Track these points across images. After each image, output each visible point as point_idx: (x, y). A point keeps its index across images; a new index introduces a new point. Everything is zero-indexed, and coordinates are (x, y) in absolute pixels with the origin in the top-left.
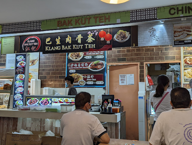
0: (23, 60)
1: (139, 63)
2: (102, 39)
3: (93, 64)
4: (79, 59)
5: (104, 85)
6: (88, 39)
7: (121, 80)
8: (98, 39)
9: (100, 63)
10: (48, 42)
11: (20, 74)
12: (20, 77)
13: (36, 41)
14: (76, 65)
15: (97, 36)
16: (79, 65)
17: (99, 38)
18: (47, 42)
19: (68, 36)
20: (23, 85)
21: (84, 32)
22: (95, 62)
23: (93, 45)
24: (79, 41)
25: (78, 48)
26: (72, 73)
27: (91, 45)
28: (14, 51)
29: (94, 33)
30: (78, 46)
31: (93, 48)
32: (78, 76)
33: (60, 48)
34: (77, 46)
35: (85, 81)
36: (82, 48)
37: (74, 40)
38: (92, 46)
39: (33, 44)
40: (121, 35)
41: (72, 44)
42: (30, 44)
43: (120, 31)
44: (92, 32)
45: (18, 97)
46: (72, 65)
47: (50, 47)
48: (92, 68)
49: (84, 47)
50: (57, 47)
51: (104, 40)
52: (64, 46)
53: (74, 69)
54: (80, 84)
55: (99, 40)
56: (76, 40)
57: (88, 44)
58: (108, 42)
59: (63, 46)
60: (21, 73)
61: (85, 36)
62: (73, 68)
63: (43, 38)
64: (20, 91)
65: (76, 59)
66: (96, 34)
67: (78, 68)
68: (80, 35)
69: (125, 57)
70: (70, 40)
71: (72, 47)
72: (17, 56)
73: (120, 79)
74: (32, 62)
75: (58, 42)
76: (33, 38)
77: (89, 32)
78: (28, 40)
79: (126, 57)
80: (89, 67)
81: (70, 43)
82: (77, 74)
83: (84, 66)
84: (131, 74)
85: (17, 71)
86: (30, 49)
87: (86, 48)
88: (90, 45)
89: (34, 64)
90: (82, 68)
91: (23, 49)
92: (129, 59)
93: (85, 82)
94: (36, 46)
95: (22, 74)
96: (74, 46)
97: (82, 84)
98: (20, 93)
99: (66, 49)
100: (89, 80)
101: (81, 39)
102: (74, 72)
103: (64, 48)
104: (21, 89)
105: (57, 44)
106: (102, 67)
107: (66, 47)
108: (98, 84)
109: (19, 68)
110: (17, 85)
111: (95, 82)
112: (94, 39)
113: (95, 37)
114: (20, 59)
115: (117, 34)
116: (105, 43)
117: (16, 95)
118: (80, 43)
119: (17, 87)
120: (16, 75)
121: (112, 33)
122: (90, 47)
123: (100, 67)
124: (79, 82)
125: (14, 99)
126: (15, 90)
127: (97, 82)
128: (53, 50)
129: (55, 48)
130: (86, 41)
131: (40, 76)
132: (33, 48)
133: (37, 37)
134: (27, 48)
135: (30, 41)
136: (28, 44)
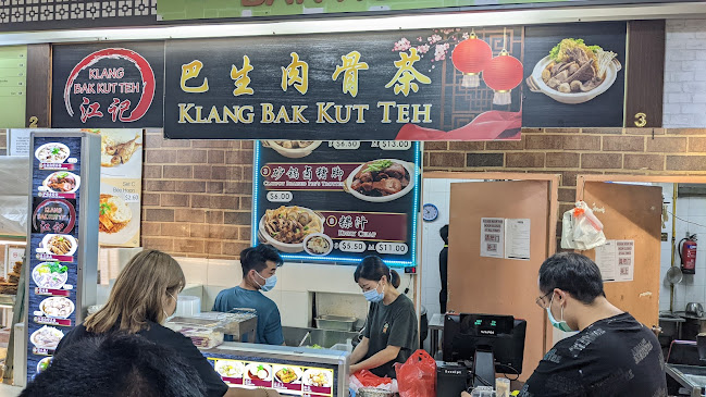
0: (66, 165)
2: (470, 80)
4: (307, 149)
5: (407, 257)
6: (396, 78)
7: (487, 237)
8: (449, 80)
9: (393, 168)
10: (192, 83)
11: (52, 232)
12: (55, 248)
13: (131, 74)
14: (293, 173)
15: (444, 65)
16: (307, 175)
17: (455, 74)
18: (188, 84)
19: (294, 55)
20: (69, 287)
21: (376, 42)
23: (421, 109)
24: (351, 86)
25: (343, 117)
26: (277, 205)
27: (411, 109)
28: (28, 117)
29: (426, 48)
30: (344, 110)
31: (421, 124)
32: (301, 216)
33: (251, 116)
34: (338, 108)
35: (330, 239)
36: (361, 120)
37: (326, 78)
38: (417, 113)
39: (118, 88)
40: (573, 66)
41: (310, 100)
42: (103, 89)
43: (569, 44)
44: (415, 44)
45: (46, 342)
46: (280, 171)
47: (199, 109)
48: (362, 188)
49: (374, 115)
50: (239, 111)
51: (477, 84)
52: (271, 106)
53: (285, 187)
54: (311, 250)
55: (454, 85)
56: (335, 77)
57: (394, 104)
58: (502, 97)
59: (267, 108)
60: (57, 227)
61: (381, 61)
62: (282, 184)
63: (166, 68)
64: (55, 313)
65: (296, 147)
66: (440, 51)
67: (303, 184)
68: (356, 55)
69: (500, 152)
70: (304, 80)
71: (311, 113)
72: (38, 141)
73: (483, 233)
75: (242, 87)
76: (116, 56)
77: (403, 43)
78: (92, 67)
79: (504, 152)
80: (349, 185)
81: (303, 89)
82: (301, 210)
83: (329, 179)
84: (521, 220)
85: (39, 217)
86: (103, 109)
87: (386, 119)
88: (407, 106)
90: (321, 187)
91: (70, 112)
92: (516, 158)
93: (331, 243)
95: (62, 231)
96: (322, 109)
97: (320, 249)
98: (57, 320)
99: (282, 120)
100: (348, 233)
101: (361, 74)
102: (285, 200)
103: (272, 115)
104: (63, 302)
105: (236, 93)
106: (403, 188)
107: (283, 113)
108: (383, 252)
109: (47, 203)
110: (43, 282)
111: (371, 243)
112: (426, 80)
113: (433, 67)
114: (53, 160)
115: (548, 59)
116: (484, 103)
117: (40, 330)
118: (354, 93)
119: (41, 293)
120: (35, 235)
121: (522, 51)
122: (405, 117)
123: (394, 187)
124: (305, 242)
125: (30, 346)
126: (33, 305)
127: (378, 245)
128: (218, 121)
129: (226, 111)
130: (387, 86)
131: (149, 207)
132: (117, 108)
133: (133, 53)
134: (86, 106)
135: (100, 73)
136: (95, 88)
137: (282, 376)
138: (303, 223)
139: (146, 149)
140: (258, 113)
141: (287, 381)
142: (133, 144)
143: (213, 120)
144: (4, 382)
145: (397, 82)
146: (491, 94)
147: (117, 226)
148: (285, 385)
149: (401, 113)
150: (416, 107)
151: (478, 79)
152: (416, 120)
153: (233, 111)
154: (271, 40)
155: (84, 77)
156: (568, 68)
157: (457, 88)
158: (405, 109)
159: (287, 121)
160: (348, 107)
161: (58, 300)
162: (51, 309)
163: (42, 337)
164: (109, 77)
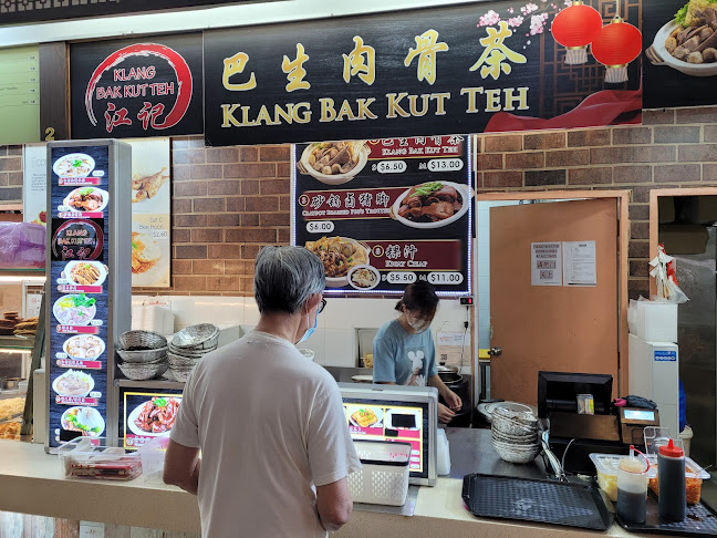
0: (90, 178)
1: (624, 195)
2: (576, 55)
3: (414, 197)
4: (349, 174)
5: (463, 287)
6: (483, 58)
7: (540, 265)
8: (549, 56)
9: (444, 191)
10: (237, 79)
11: (77, 258)
12: (80, 278)
13: (164, 73)
14: (335, 201)
15: (542, 38)
16: (350, 201)
17: (556, 50)
18: (232, 80)
19: (358, 40)
20: (99, 323)
22: (424, 189)
23: (515, 94)
24: (427, 72)
25: (419, 108)
26: (319, 236)
27: (503, 96)
28: (43, 129)
29: (518, 21)
30: (419, 100)
31: (516, 112)
32: (344, 247)
33: (308, 115)
34: (413, 99)
35: (376, 271)
36: (441, 111)
37: (396, 64)
38: (510, 98)
39: (149, 90)
40: (705, 30)
41: (379, 91)
42: (131, 92)
43: (699, 4)
44: (505, 16)
45: (72, 389)
46: (320, 199)
47: (246, 109)
48: (410, 215)
49: (457, 104)
50: (293, 109)
51: (585, 60)
52: (331, 102)
53: (327, 216)
54: (356, 283)
55: (555, 62)
56: (407, 62)
57: (481, 90)
58: (616, 73)
59: (327, 104)
60: (82, 253)
61: (464, 40)
62: (323, 213)
63: (204, 56)
64: (82, 355)
65: (337, 172)
66: (537, 24)
67: (345, 212)
68: (432, 34)
69: (562, 168)
70: (371, 69)
71: (380, 107)
73: (534, 261)
74: (138, 186)
75: (296, 80)
76: (145, 53)
77: (490, 17)
78: (118, 67)
79: (567, 168)
80: (395, 211)
81: (369, 79)
82: (343, 240)
83: (374, 206)
84: (583, 243)
85: (60, 242)
86: (133, 115)
87: (472, 109)
88: (498, 92)
89: (148, 196)
90: (365, 215)
91: (93, 121)
92: (580, 174)
93: (378, 275)
94: (168, 100)
95: (88, 258)
96: (393, 100)
97: (366, 282)
98: (85, 363)
99: (345, 117)
100: (397, 264)
101: (439, 56)
102: (327, 231)
103: (333, 112)
104: (90, 341)
105: (289, 88)
106: (455, 212)
107: (346, 108)
108: (436, 282)
109: (69, 225)
110: (66, 318)
111: (423, 273)
112: (520, 59)
113: (529, 43)
114: (74, 175)
115: (673, 24)
116: (594, 82)
117: (65, 375)
118: (432, 81)
119: (64, 331)
120: (56, 263)
121: (640, 17)
122: (495, 104)
123: (445, 211)
124: (349, 275)
125: (52, 395)
126: (55, 346)
127: (430, 275)
128: (269, 122)
129: (278, 110)
130: (472, 69)
131: (178, 244)
132: (147, 114)
133: (165, 47)
134: (112, 113)
135: (127, 73)
136: (122, 91)
137: (359, 419)
138: (347, 254)
139: (174, 182)
140: (316, 109)
141: (365, 425)
142: (160, 177)
143: (263, 121)
144: (22, 440)
145: (484, 64)
146: (602, 71)
147: (144, 265)
148: (363, 429)
149: (491, 100)
150: (509, 92)
151: (585, 54)
152: (509, 107)
153: (286, 110)
154: (329, 23)
155: (108, 79)
156: (698, 34)
157: (559, 66)
158: (495, 96)
159: (352, 118)
160: (425, 97)
161: (85, 338)
162: (76, 349)
163: (67, 384)
164: (137, 78)
